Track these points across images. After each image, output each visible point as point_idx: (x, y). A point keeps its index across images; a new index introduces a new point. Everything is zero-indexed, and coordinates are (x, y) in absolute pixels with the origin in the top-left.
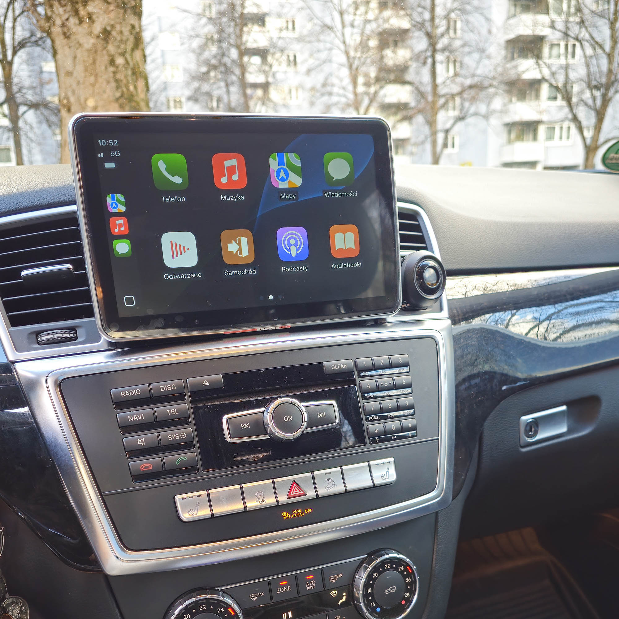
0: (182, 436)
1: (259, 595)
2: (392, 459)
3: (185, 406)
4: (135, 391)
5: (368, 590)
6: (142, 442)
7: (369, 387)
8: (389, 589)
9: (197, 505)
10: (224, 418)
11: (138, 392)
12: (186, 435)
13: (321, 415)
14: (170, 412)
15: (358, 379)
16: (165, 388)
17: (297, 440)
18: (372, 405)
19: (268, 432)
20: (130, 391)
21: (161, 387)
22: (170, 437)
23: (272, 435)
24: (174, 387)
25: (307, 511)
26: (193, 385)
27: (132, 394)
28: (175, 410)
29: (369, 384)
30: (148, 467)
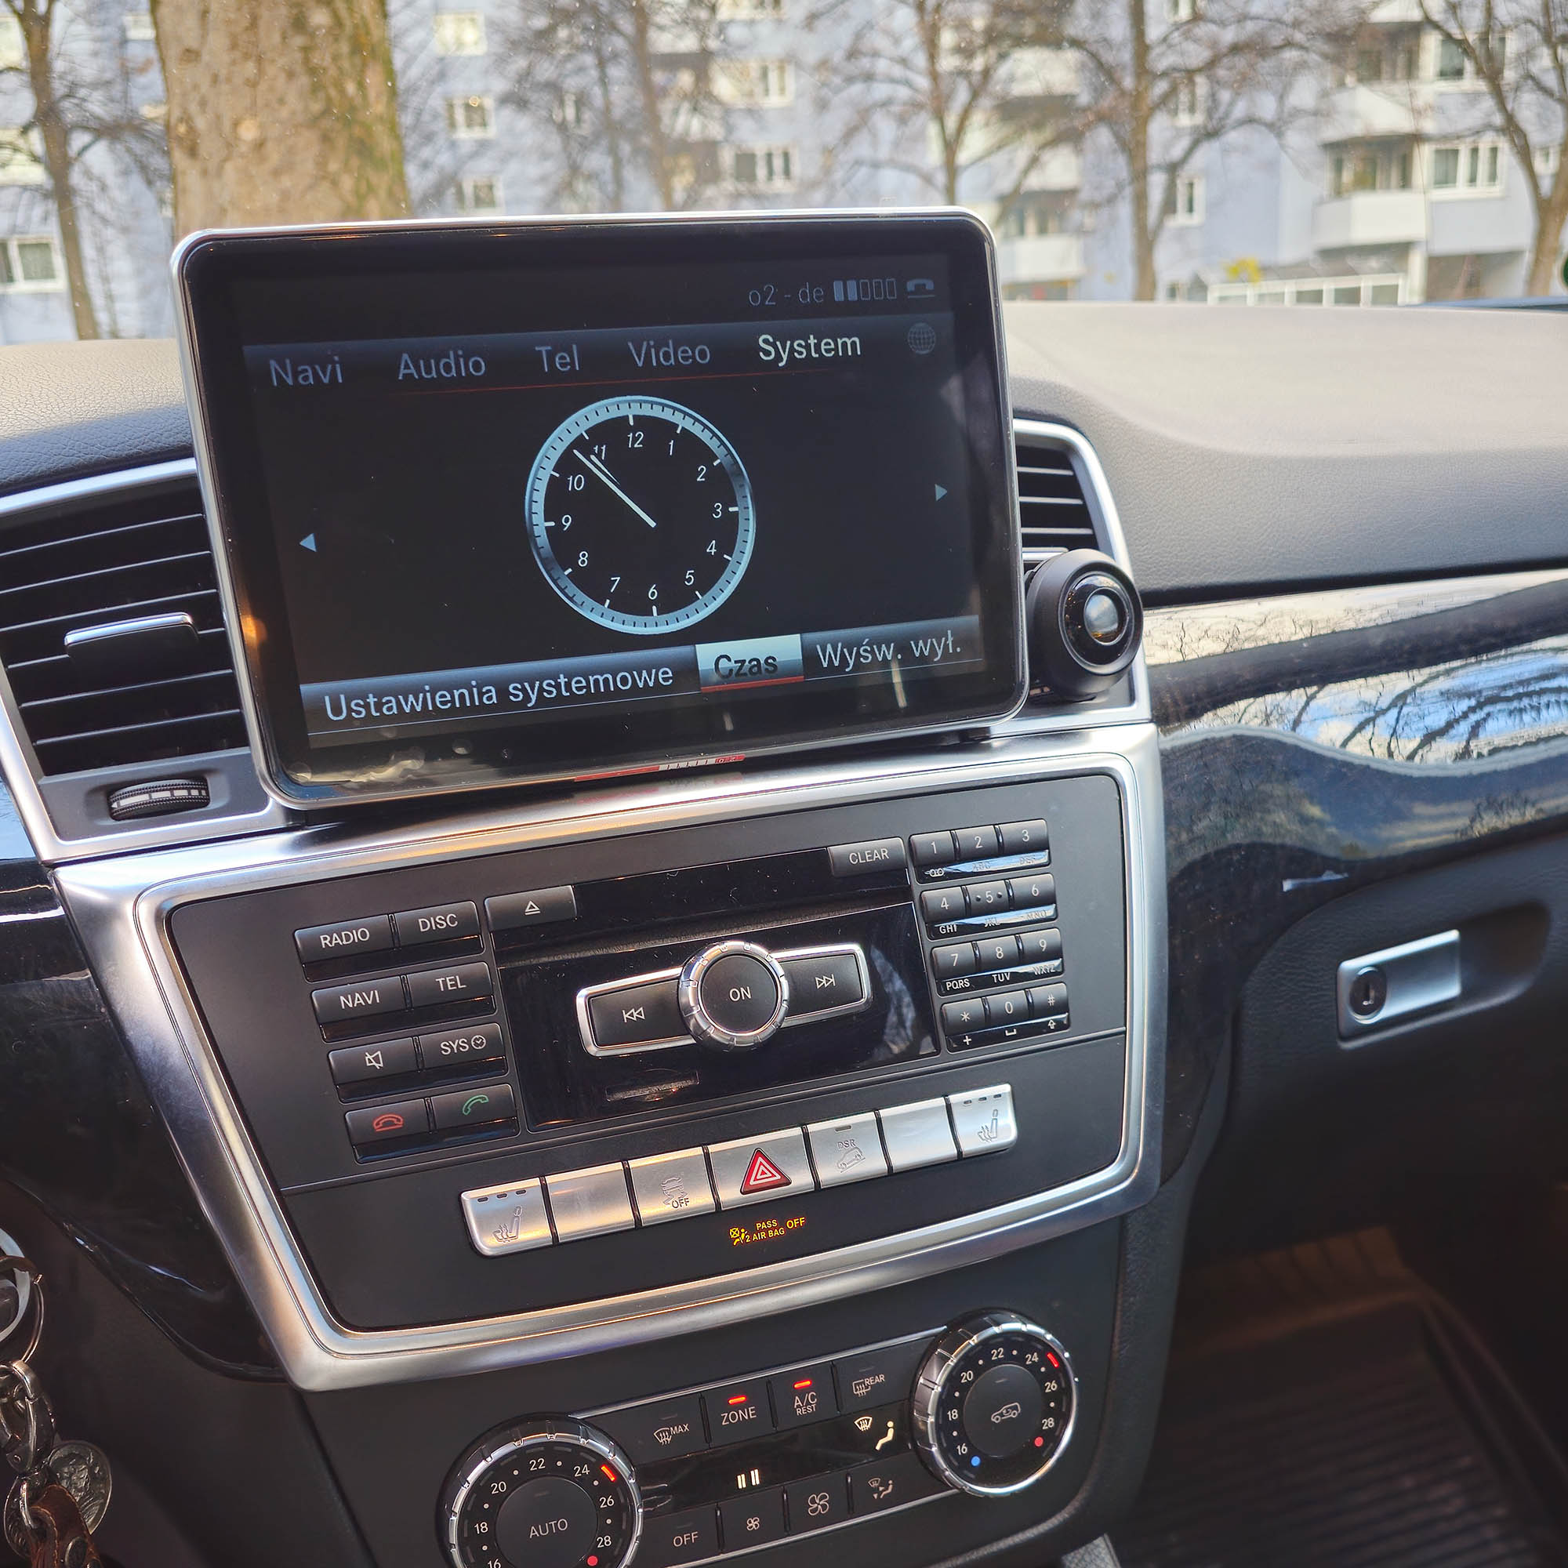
0: (476, 1045)
1: (676, 1430)
2: (1005, 1088)
3: (481, 967)
4: (354, 933)
5: (949, 1413)
6: (376, 1059)
7: (946, 906)
8: (1003, 1410)
9: (516, 1216)
10: (581, 996)
11: (363, 934)
12: (485, 1041)
13: (824, 982)
14: (445, 982)
15: (917, 887)
16: (431, 924)
17: (763, 1047)
18: (955, 952)
19: (691, 1028)
20: (343, 933)
21: (420, 920)
22: (445, 1045)
23: (699, 1034)
24: (452, 920)
25: (793, 1223)
26: (501, 915)
27: (348, 939)
28: (457, 977)
29: (945, 899)
30: (391, 1123)
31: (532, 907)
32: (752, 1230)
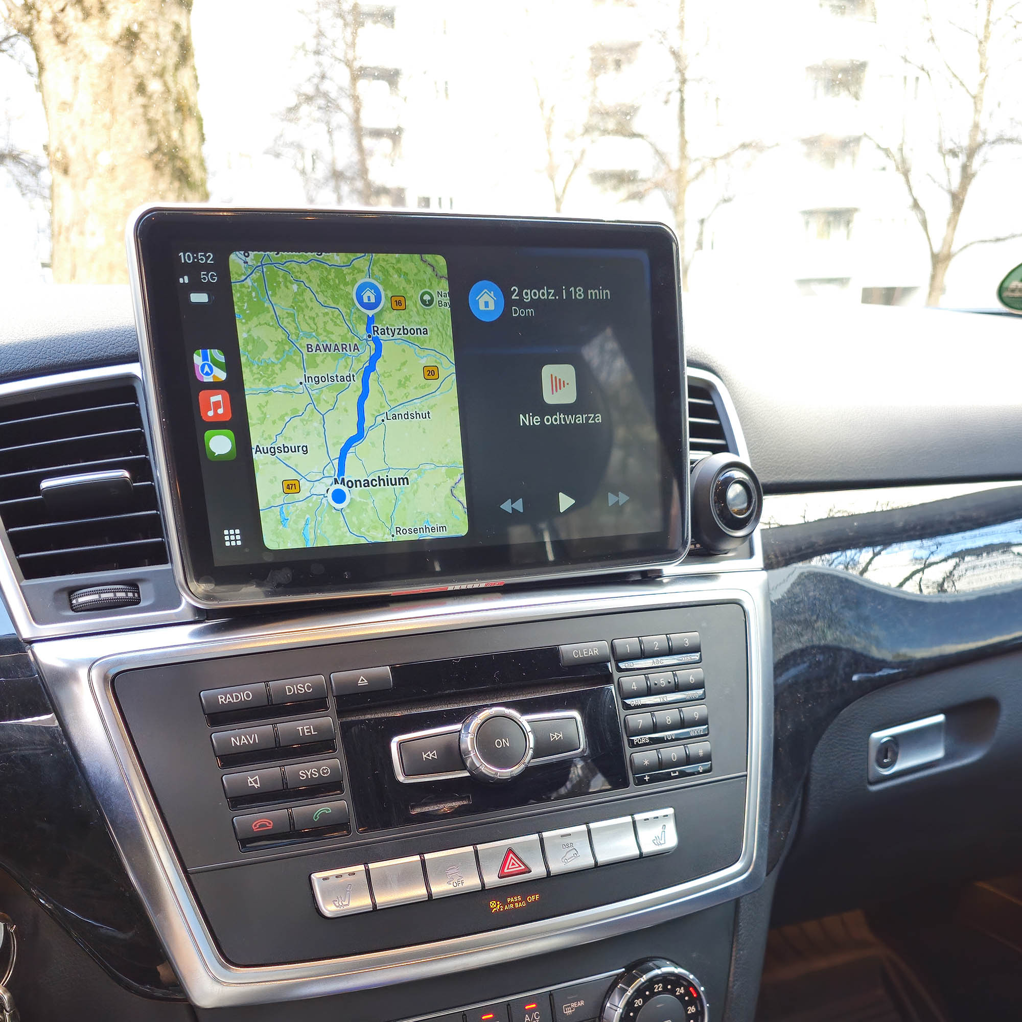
0: (323, 773)
2: (670, 811)
3: (327, 720)
4: (241, 695)
6: (255, 781)
7: (635, 688)
9: (348, 890)
10: (394, 742)
11: (248, 696)
12: (329, 771)
13: (556, 736)
14: (303, 730)
15: (616, 675)
16: (294, 690)
17: (516, 779)
18: (639, 720)
19: (468, 765)
20: (234, 694)
21: (287, 687)
22: (302, 773)
23: (474, 770)
24: (309, 688)
25: (531, 899)
26: (341, 685)
27: (237, 697)
28: (311, 727)
29: (634, 683)
30: (265, 826)
31: (362, 680)
32: (505, 903)
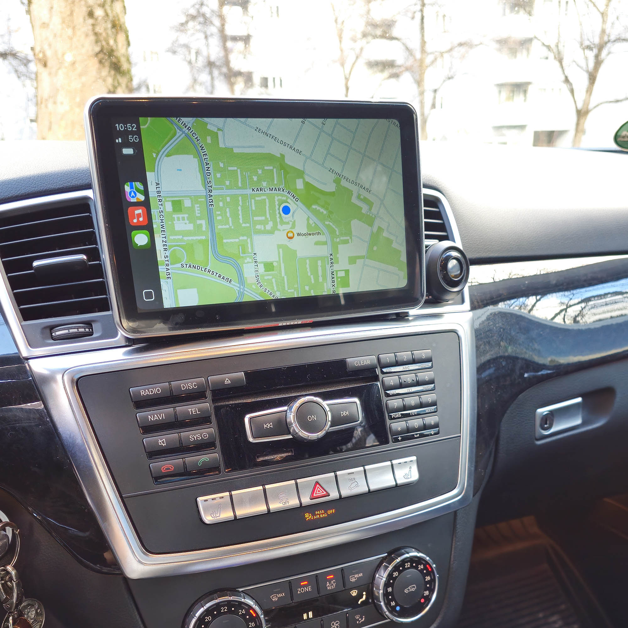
0: (204, 437)
1: (279, 596)
2: (414, 458)
3: (206, 405)
4: (154, 390)
5: (388, 589)
6: (163, 442)
7: (392, 384)
8: (409, 588)
9: (220, 507)
10: (247, 418)
11: (158, 390)
12: (208, 435)
13: (344, 414)
14: (192, 411)
15: (381, 376)
16: (186, 387)
17: (320, 440)
18: (395, 403)
19: (291, 431)
20: (150, 390)
21: (182, 385)
22: (191, 437)
23: (295, 434)
24: (195, 385)
25: (330, 512)
26: (214, 383)
27: (152, 392)
28: (197, 409)
29: (392, 381)
30: (169, 469)
31: (227, 381)
32: (314, 514)
